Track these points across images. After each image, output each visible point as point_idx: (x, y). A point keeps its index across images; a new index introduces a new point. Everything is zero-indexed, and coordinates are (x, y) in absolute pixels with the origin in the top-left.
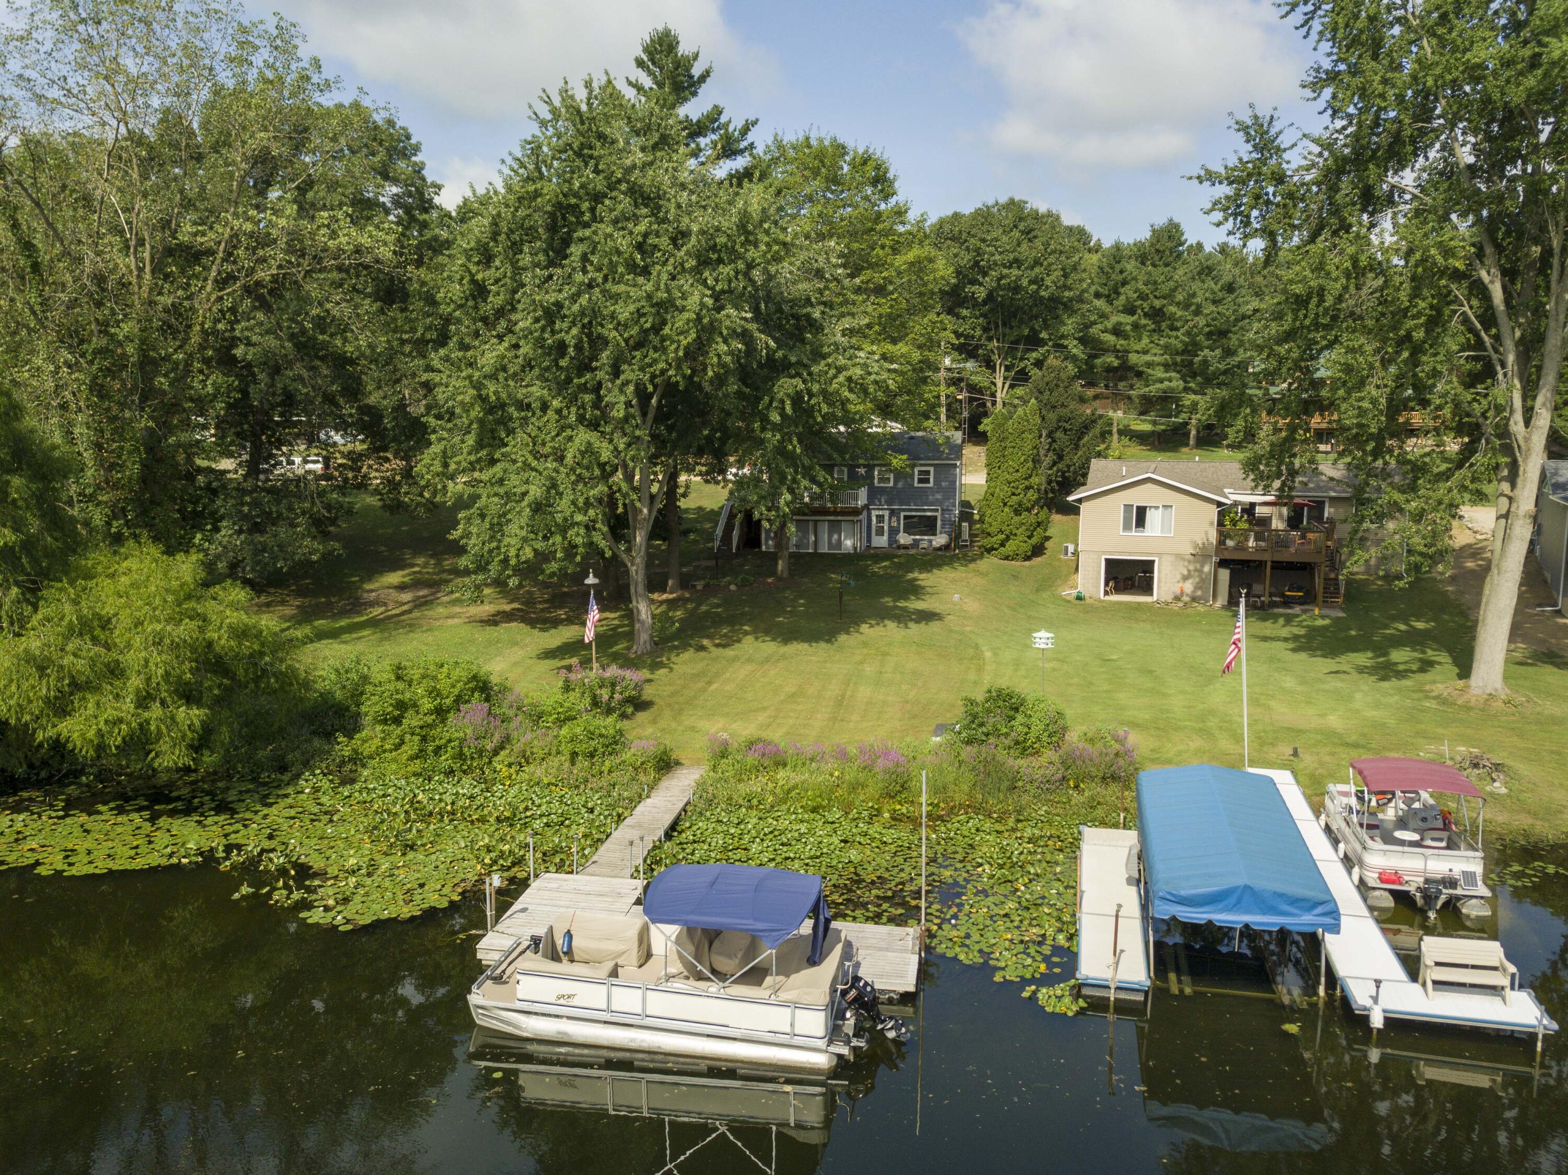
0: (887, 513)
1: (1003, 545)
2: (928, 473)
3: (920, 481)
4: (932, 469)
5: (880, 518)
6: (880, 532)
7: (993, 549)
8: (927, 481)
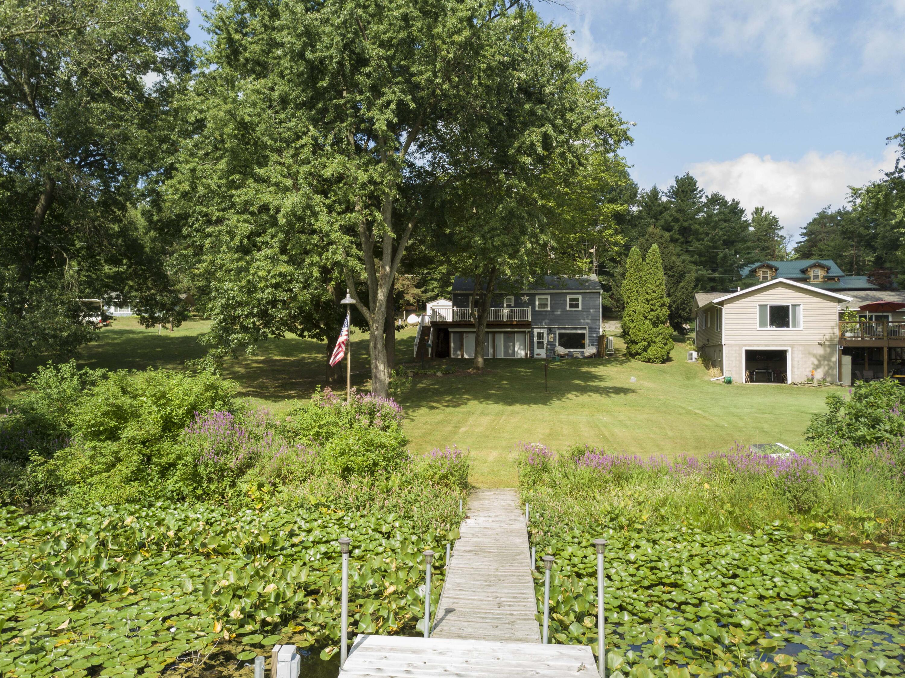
0: (545, 332)
1: (645, 350)
2: (577, 300)
3: (571, 306)
4: (580, 297)
5: (540, 336)
6: (540, 345)
7: (637, 354)
8: (577, 306)
